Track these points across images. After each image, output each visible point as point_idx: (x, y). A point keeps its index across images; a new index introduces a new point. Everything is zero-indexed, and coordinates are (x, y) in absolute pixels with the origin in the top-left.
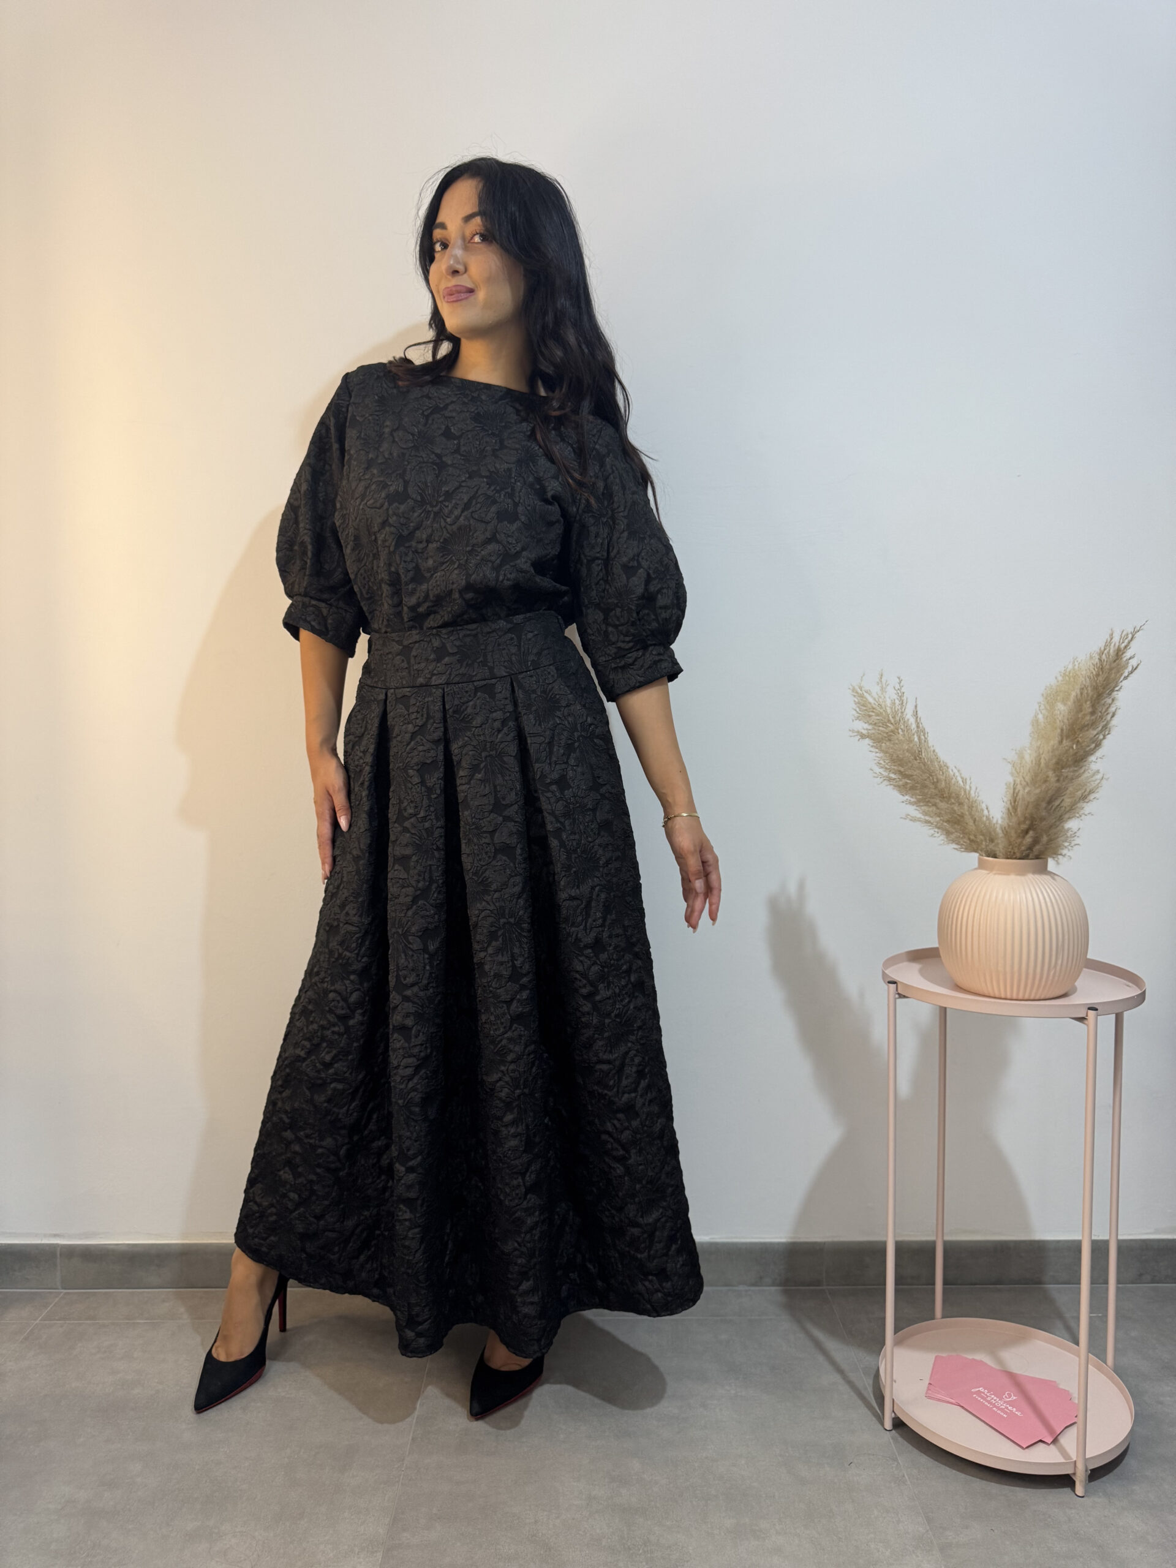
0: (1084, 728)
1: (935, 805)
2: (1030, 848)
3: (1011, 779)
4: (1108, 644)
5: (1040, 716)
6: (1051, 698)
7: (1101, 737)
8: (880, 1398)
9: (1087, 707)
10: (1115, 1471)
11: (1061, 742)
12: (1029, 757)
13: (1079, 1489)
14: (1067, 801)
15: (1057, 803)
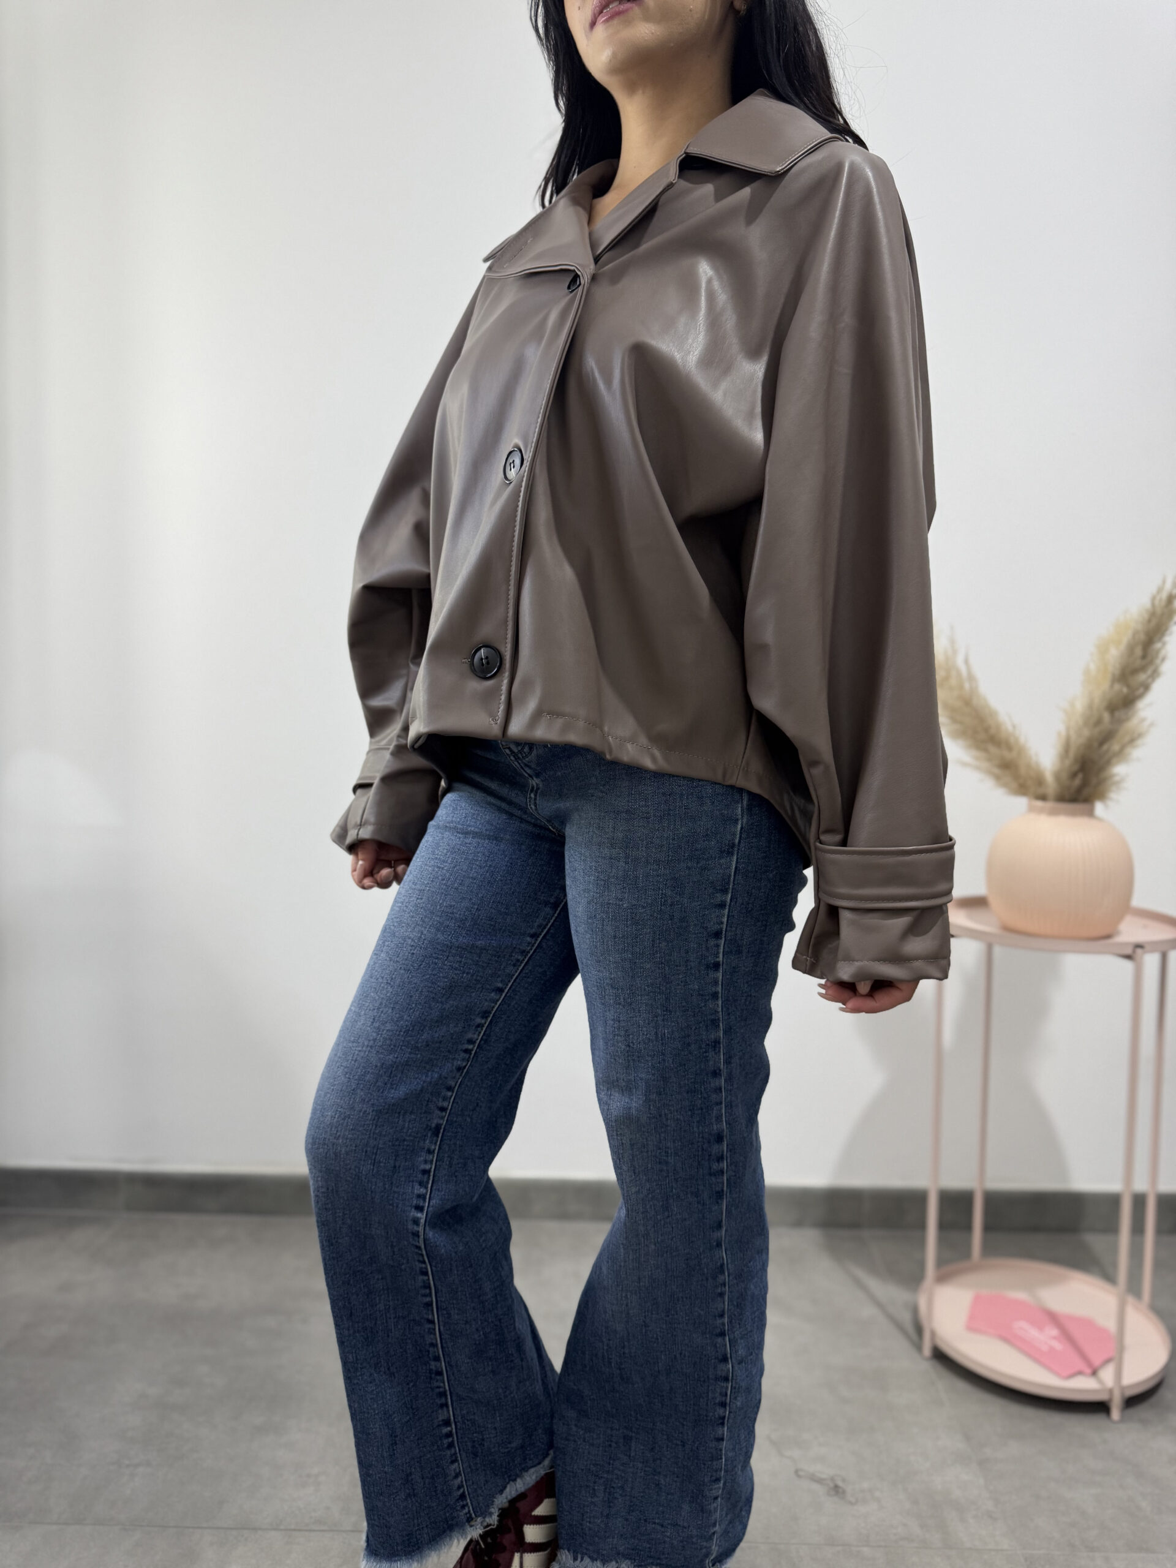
0: (1135, 671)
1: (986, 750)
2: (1079, 790)
3: (1061, 728)
4: (1160, 590)
5: (1092, 667)
6: (1103, 649)
7: (1150, 680)
8: (919, 1329)
9: (1139, 651)
10: (1154, 1399)
11: (1112, 686)
12: (1080, 706)
13: (1115, 1414)
14: (1116, 747)
15: (1105, 747)
